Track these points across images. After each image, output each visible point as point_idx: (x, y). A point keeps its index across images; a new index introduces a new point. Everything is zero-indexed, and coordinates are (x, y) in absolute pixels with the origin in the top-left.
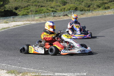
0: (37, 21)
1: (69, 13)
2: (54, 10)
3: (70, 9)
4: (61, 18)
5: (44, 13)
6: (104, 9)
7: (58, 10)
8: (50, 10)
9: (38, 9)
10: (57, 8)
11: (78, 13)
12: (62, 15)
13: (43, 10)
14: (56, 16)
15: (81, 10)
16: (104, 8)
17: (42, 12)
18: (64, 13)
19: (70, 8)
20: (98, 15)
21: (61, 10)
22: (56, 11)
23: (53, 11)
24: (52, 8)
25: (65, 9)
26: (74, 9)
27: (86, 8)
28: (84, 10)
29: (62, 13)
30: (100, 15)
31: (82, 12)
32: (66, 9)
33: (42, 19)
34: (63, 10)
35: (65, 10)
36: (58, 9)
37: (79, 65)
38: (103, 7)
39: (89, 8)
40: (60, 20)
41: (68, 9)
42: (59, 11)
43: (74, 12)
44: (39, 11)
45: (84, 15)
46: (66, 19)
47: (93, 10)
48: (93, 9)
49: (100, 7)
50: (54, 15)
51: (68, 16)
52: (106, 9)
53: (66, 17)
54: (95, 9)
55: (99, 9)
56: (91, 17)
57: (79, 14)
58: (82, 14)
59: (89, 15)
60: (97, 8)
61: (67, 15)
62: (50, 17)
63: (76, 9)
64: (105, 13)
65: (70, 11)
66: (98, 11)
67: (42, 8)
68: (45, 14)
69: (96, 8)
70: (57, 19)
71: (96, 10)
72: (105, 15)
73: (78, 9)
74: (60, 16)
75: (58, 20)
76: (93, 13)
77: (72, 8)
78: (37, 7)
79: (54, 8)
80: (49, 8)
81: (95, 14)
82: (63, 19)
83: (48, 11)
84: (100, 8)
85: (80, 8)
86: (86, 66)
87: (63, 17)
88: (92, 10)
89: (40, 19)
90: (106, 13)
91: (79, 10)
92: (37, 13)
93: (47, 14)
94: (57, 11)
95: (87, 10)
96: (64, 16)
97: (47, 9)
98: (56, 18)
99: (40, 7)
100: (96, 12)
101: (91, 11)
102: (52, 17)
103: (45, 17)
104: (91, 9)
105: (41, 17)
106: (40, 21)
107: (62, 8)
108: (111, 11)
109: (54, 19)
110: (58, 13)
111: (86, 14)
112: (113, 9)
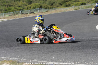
0: (8, 19)
1: (35, 11)
2: (22, 8)
3: (35, 8)
4: (29, 16)
5: (13, 11)
6: (65, 7)
7: (25, 9)
8: (17, 9)
9: (7, 9)
10: (24, 7)
11: (42, 10)
12: (29, 13)
13: (11, 9)
14: (24, 13)
15: (46, 8)
17: (10, 11)
18: (30, 11)
19: (35, 6)
20: (61, 11)
21: (28, 9)
22: (23, 9)
23: (20, 10)
24: (19, 7)
25: (31, 7)
26: (39, 7)
27: (50, 6)
29: (29, 11)
30: (62, 12)
31: (47, 10)
32: (32, 7)
33: (11, 17)
34: (29, 9)
35: (31, 8)
37: (48, 53)
38: (65, 5)
39: (52, 6)
40: (27, 17)
41: (34, 7)
43: (39, 10)
44: (8, 10)
45: (48, 12)
46: (33, 16)
47: (56, 8)
50: (22, 13)
51: (35, 13)
52: (67, 6)
53: (32, 14)
54: (57, 7)
55: (61, 7)
56: (55, 14)
57: (44, 12)
58: (46, 11)
59: (53, 12)
61: (33, 13)
62: (19, 15)
63: (41, 7)
64: (67, 9)
65: (36, 9)
66: (61, 8)
67: (10, 7)
68: (14, 13)
70: (25, 17)
72: (67, 11)
74: (27, 14)
75: (26, 17)
76: (56, 10)
77: (37, 7)
78: (6, 6)
79: (21, 7)
80: (16, 7)
81: (58, 11)
83: (16, 10)
84: (62, 6)
85: (45, 6)
86: (54, 54)
87: (30, 14)
89: (10, 17)
90: (68, 10)
91: (44, 8)
92: (6, 12)
93: (16, 12)
94: (24, 9)
95: (51, 8)
96: (31, 13)
97: (15, 8)
98: (24, 15)
99: (9, 6)
101: (54, 8)
102: (21, 15)
103: (14, 15)
104: (54, 7)
105: (11, 15)
106: (10, 18)
107: (28, 7)
108: (72, 8)
109: (22, 16)
110: (25, 11)
111: (50, 11)
112: (73, 6)
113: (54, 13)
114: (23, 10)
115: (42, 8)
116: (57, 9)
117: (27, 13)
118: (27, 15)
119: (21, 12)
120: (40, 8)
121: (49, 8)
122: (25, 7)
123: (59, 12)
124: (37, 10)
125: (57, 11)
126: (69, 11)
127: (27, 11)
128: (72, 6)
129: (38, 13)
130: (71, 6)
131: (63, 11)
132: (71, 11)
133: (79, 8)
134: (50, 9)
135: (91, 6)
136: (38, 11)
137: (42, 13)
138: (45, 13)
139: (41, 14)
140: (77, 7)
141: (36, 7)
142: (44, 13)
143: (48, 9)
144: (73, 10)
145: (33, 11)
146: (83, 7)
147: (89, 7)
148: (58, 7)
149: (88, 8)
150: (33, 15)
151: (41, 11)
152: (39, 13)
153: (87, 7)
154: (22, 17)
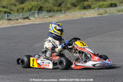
1: (30, 15)
2: (8, 10)
3: (31, 10)
4: (20, 23)
6: (82, 9)
7: (14, 11)
8: (1, 11)
11: (43, 15)
12: (20, 18)
14: (12, 19)
15: (48, 10)
16: (83, 7)
18: (23, 15)
20: (75, 17)
21: (18, 11)
22: (10, 11)
23: (5, 12)
24: (4, 7)
25: (23, 9)
26: (37, 9)
27: (56, 8)
28: (52, 10)
29: (21, 15)
30: (77, 18)
31: (51, 14)
32: (26, 8)
34: (20, 11)
35: (24, 11)
36: (14, 9)
39: (59, 8)
40: (18, 25)
41: (28, 9)
42: (14, 13)
43: (38, 13)
45: (54, 17)
46: (27, 24)
47: (66, 11)
48: (65, 9)
50: (9, 18)
51: (31, 19)
52: (85, 8)
54: (68, 9)
55: (74, 10)
56: (66, 21)
57: (46, 17)
58: (50, 17)
59: (61, 18)
61: (27, 18)
63: (40, 9)
64: (85, 14)
65: (32, 11)
66: (74, 11)
69: (70, 8)
70: (14, 24)
72: (85, 17)
73: (43, 9)
75: (16, 25)
76: (67, 15)
77: (34, 8)
79: (7, 8)
81: (71, 16)
82: (23, 23)
84: (77, 8)
85: (47, 8)
87: (23, 21)
90: (87, 14)
91: (45, 11)
94: (12, 12)
95: (57, 11)
96: (24, 18)
101: (63, 12)
104: (63, 9)
107: (19, 7)
108: (94, 12)
109: (9, 23)
110: (14, 15)
111: (57, 16)
112: (96, 8)
113: (63, 19)
114: (10, 13)
115: (42, 10)
116: (68, 13)
117: (16, 18)
118: (18, 21)
119: (8, 16)
120: (39, 11)
121: (54, 11)
122: (13, 8)
123: (73, 18)
124: (34, 14)
126: (89, 17)
127: (18, 14)
129: (36, 18)
130: (92, 9)
131: (79, 16)
132: (93, 16)
133: (106, 13)
134: (55, 13)
136: (36, 15)
137: (43, 19)
138: (48, 19)
139: (41, 20)
140: (102, 11)
141: (32, 8)
142: (45, 19)
143: (53, 13)
144: (96, 15)
145: (27, 14)
146: (113, 9)
150: (27, 22)
151: (40, 16)
152: (38, 20)
154: (9, 26)
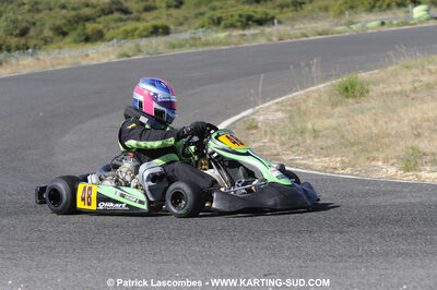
38: (79, 35)
49: (65, 34)
60: (56, 38)
71: (52, 46)
88: (35, 47)
100: (49, 55)
125: (42, 63)
128: (110, 40)
135: (192, 42)
147: (181, 46)
148: (51, 42)
149: (177, 51)
153: (174, 47)
